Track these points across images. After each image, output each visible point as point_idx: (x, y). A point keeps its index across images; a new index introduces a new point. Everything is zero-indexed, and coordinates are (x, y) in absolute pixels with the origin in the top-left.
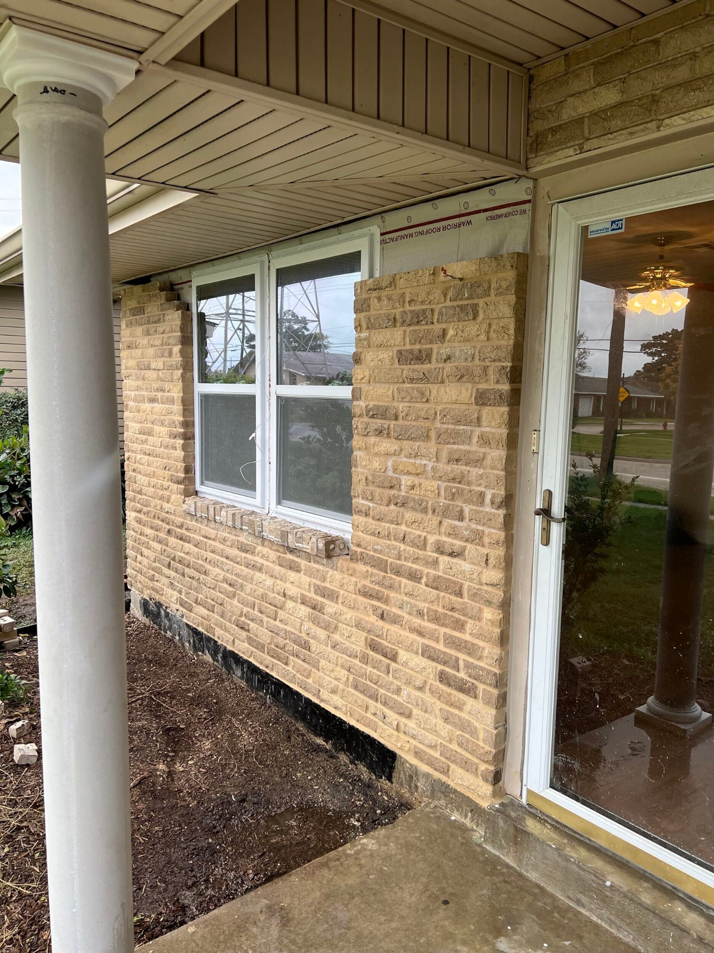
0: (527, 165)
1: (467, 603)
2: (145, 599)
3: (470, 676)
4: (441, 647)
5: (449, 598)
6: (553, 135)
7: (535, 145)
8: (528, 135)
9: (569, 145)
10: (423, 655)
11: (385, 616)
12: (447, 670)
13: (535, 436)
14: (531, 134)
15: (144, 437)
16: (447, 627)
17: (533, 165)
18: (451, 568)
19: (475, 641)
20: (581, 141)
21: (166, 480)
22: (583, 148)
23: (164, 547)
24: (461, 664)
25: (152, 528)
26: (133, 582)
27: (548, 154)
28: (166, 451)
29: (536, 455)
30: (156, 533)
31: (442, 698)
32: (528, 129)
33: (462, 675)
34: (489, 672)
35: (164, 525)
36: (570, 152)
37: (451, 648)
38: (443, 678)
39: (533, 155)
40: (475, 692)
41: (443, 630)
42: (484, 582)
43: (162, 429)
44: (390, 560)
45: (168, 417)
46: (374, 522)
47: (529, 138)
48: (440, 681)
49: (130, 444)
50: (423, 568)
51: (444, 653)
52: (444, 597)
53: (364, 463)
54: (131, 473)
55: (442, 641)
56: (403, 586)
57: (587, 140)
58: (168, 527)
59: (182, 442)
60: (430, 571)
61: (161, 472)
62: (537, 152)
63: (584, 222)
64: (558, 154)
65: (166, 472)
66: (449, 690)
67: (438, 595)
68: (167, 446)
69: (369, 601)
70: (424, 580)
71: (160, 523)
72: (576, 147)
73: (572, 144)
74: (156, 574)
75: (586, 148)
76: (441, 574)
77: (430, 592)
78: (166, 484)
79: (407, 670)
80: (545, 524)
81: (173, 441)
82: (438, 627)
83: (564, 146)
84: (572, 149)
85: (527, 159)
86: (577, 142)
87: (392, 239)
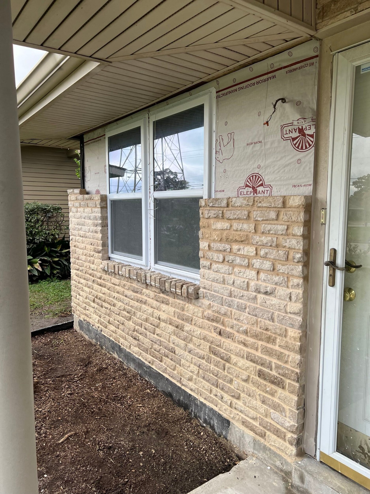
0: (316, 28)
1: (277, 325)
2: (81, 321)
3: (279, 374)
4: (259, 354)
5: (264, 322)
6: (335, 4)
7: (322, 14)
8: (316, 8)
9: (347, 9)
10: (247, 359)
11: (222, 333)
12: (264, 369)
13: (323, 212)
14: (319, 6)
15: (80, 227)
16: (263, 341)
17: (320, 27)
18: (265, 302)
19: (282, 351)
20: (356, 6)
21: (92, 251)
22: (357, 10)
23: (91, 290)
24: (273, 366)
25: (84, 279)
26: (75, 310)
27: (331, 18)
28: (92, 234)
29: (324, 225)
30: (87, 282)
31: (260, 387)
32: (317, 4)
33: (274, 373)
34: (293, 372)
35: (91, 277)
36: (348, 14)
37: (266, 355)
38: (261, 374)
39: (320, 21)
40: (283, 385)
41: (260, 343)
42: (289, 311)
43: (90, 221)
44: (225, 297)
45: (93, 214)
46: (214, 273)
47: (317, 10)
48: (259, 376)
49: (73, 231)
50: (246, 303)
51: (261, 358)
52: (260, 321)
53: (207, 236)
54: (73, 248)
55: (260, 350)
56: (233, 314)
57: (361, 3)
58: (93, 278)
59: (100, 228)
60: (251, 304)
61: (89, 247)
62: (323, 18)
63: (357, 63)
64: (339, 16)
65: (92, 246)
66: (265, 383)
67: (257, 320)
68: (92, 231)
69: (211, 323)
70: (247, 310)
71: (89, 276)
72: (352, 10)
73: (349, 8)
74: (87, 306)
75: (359, 9)
76: (258, 306)
77: (251, 318)
78: (92, 253)
79: (236, 368)
80: (332, 272)
81: (96, 228)
82: (256, 341)
83: (343, 11)
84: (349, 12)
85: (316, 24)
86: (353, 7)
87: (223, 95)
